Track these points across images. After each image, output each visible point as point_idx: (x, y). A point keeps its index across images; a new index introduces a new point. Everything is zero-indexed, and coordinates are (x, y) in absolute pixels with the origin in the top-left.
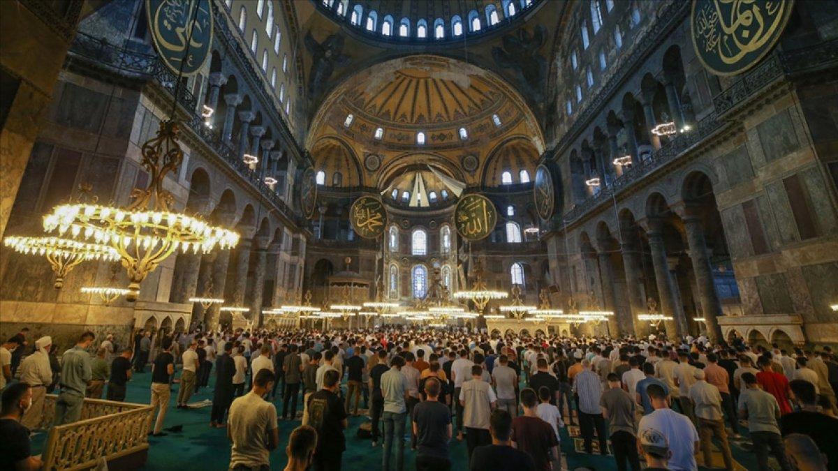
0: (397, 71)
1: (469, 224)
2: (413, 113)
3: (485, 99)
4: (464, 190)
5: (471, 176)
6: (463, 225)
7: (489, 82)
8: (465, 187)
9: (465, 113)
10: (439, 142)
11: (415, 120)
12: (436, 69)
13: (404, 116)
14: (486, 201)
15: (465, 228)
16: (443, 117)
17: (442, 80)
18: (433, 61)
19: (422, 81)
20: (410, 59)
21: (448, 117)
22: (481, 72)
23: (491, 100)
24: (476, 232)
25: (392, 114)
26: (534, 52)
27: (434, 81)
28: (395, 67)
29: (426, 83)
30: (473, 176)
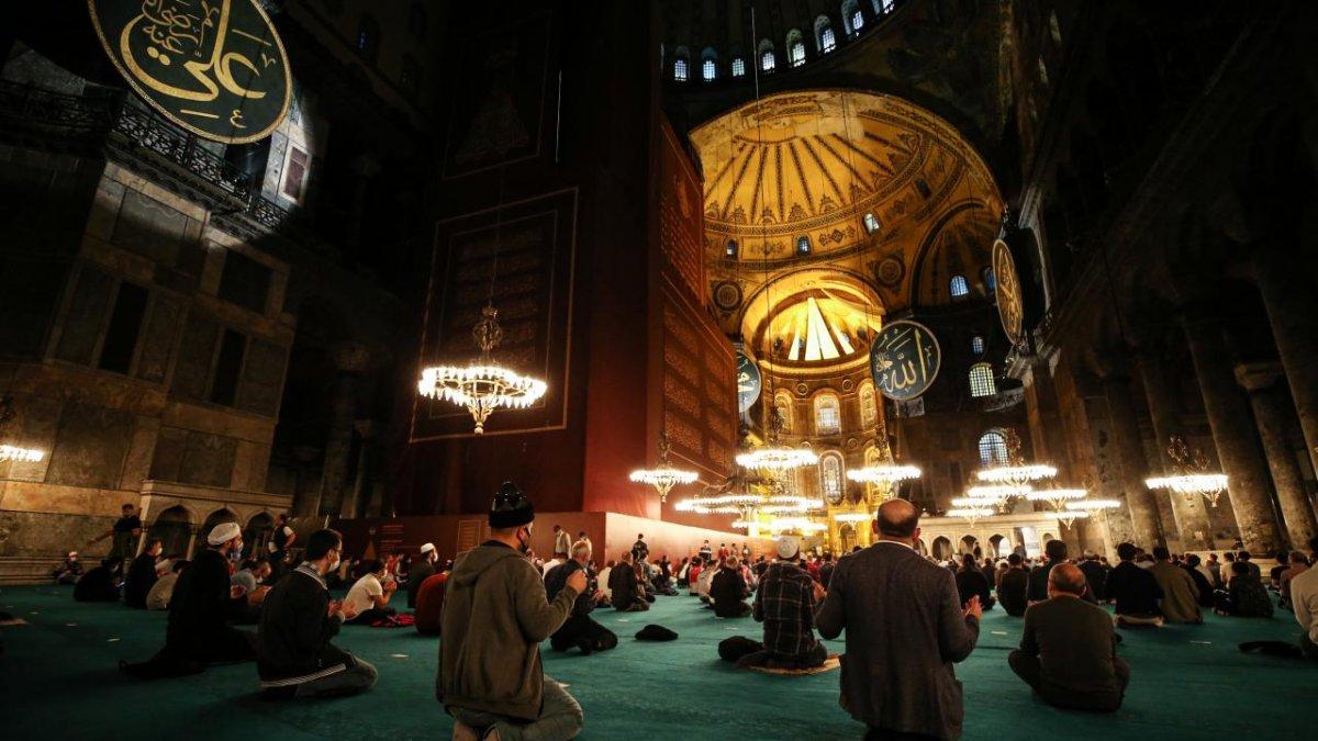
0: (738, 137)
1: (894, 372)
2: (781, 205)
3: (895, 152)
4: (883, 317)
5: (893, 292)
6: (885, 377)
7: (893, 119)
8: (885, 313)
9: (868, 187)
10: (833, 245)
11: (787, 215)
12: (800, 118)
13: (767, 212)
14: (921, 330)
15: (889, 380)
16: (832, 201)
17: (817, 137)
18: (790, 106)
19: (785, 147)
20: (754, 110)
21: (842, 200)
22: (873, 102)
23: (905, 151)
24: (907, 385)
25: (747, 211)
26: (964, 36)
27: (805, 141)
28: (731, 131)
29: (792, 148)
30: (896, 293)
